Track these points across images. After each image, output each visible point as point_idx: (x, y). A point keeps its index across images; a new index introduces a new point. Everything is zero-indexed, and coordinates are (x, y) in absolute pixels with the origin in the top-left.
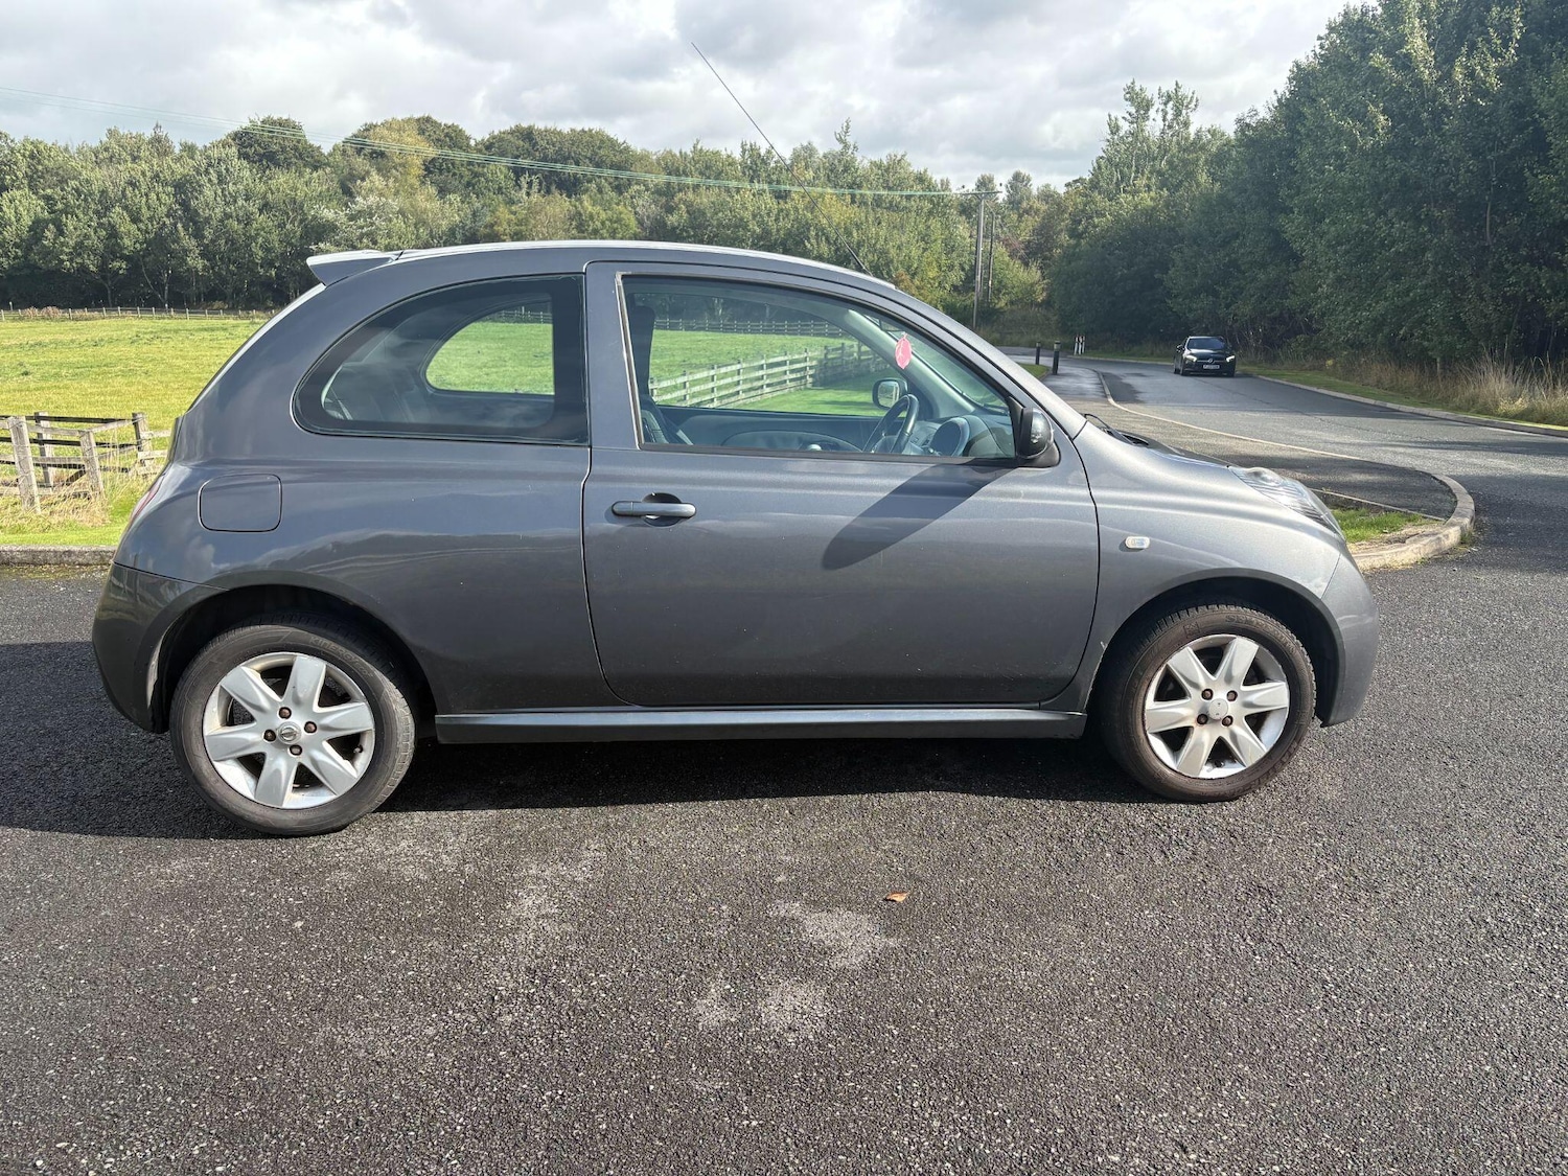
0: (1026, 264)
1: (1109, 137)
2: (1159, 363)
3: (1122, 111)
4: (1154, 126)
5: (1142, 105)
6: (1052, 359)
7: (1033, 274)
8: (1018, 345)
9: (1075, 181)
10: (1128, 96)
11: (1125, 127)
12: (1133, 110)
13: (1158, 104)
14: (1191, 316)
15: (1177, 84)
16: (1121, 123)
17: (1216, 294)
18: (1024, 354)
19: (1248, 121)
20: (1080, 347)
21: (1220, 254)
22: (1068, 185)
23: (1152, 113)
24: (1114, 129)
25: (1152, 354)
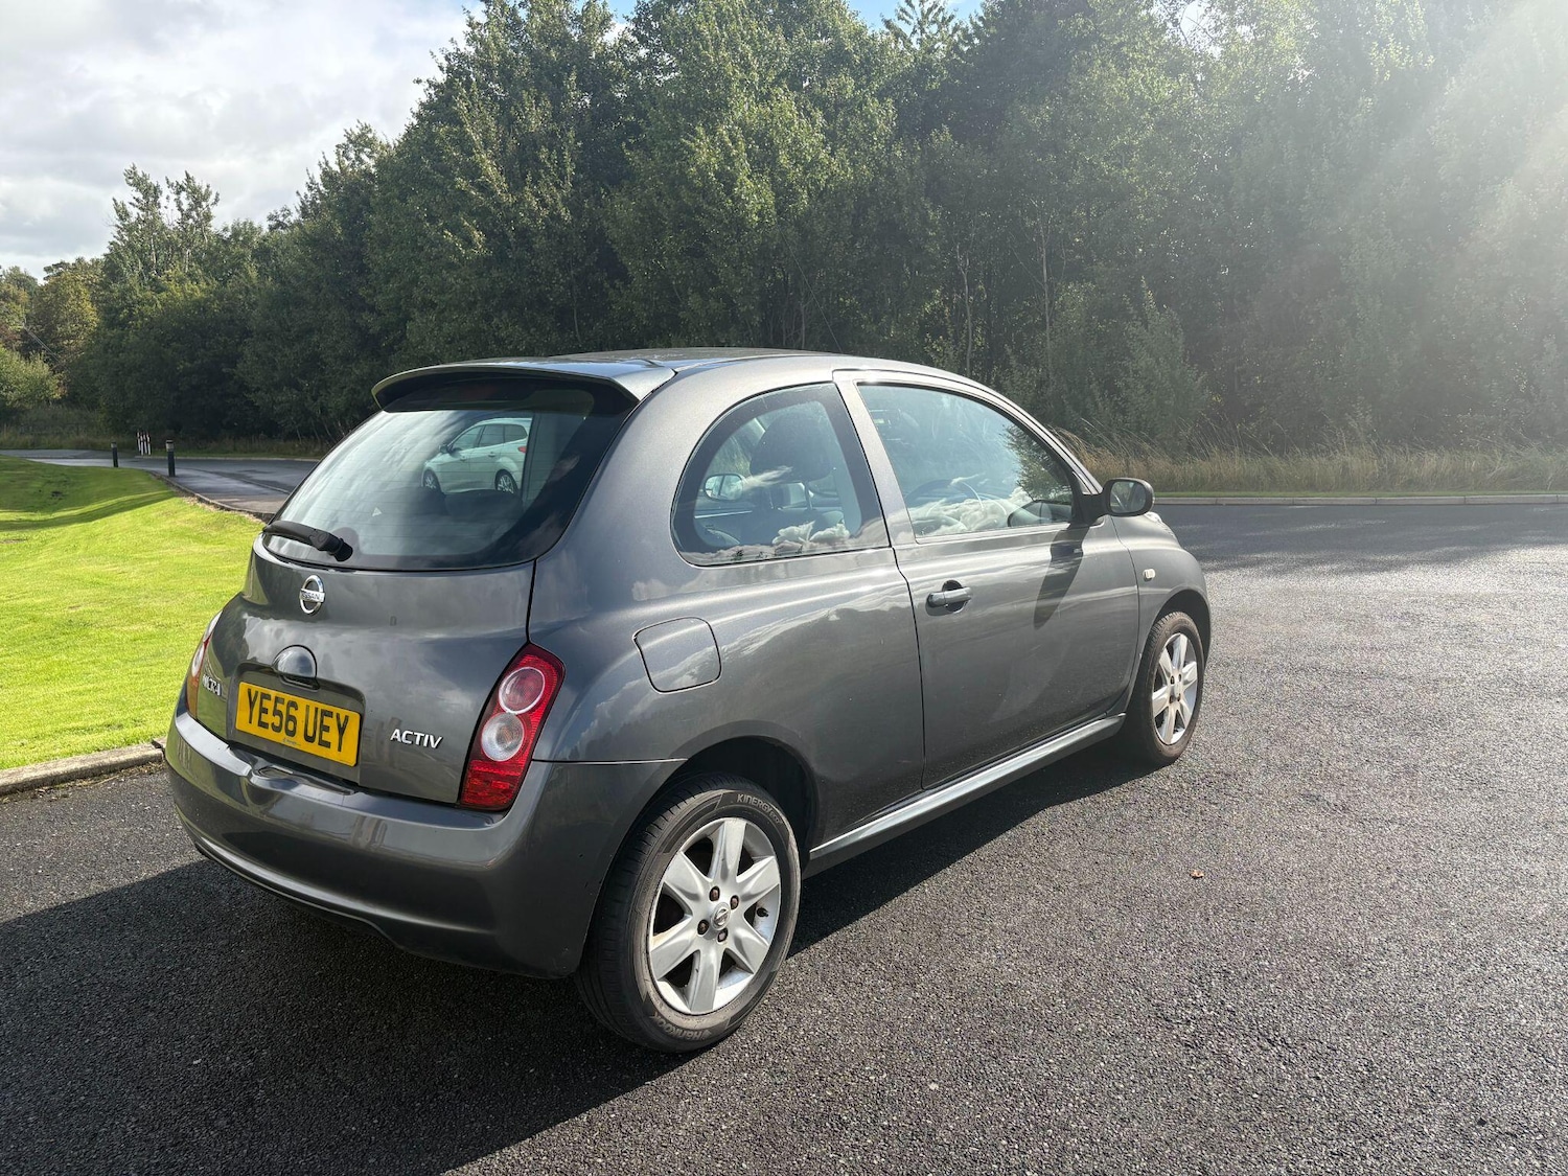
0: (27, 357)
1: (118, 223)
2: (253, 459)
3: (128, 195)
4: (170, 213)
5: (150, 193)
6: (112, 461)
7: (40, 368)
8: (61, 448)
9: (56, 266)
10: (131, 181)
11: (134, 212)
12: (140, 196)
13: (166, 191)
14: (277, 409)
15: (187, 175)
16: (130, 209)
17: (298, 387)
18: (76, 458)
19: (281, 219)
20: (143, 446)
21: (297, 347)
22: (48, 269)
23: (162, 200)
24: (123, 214)
25: (235, 450)
